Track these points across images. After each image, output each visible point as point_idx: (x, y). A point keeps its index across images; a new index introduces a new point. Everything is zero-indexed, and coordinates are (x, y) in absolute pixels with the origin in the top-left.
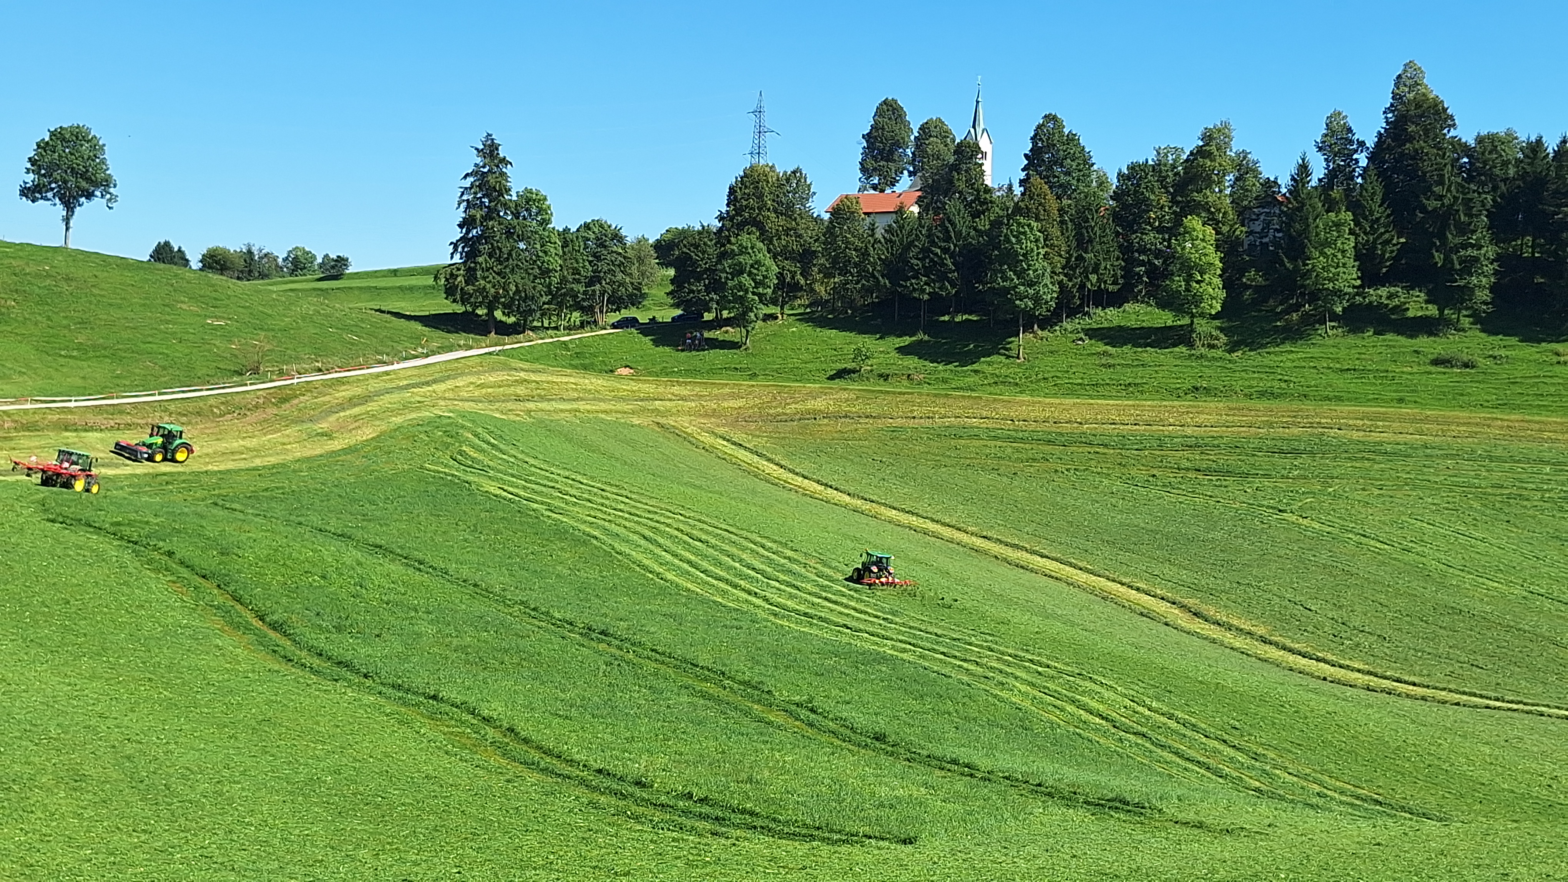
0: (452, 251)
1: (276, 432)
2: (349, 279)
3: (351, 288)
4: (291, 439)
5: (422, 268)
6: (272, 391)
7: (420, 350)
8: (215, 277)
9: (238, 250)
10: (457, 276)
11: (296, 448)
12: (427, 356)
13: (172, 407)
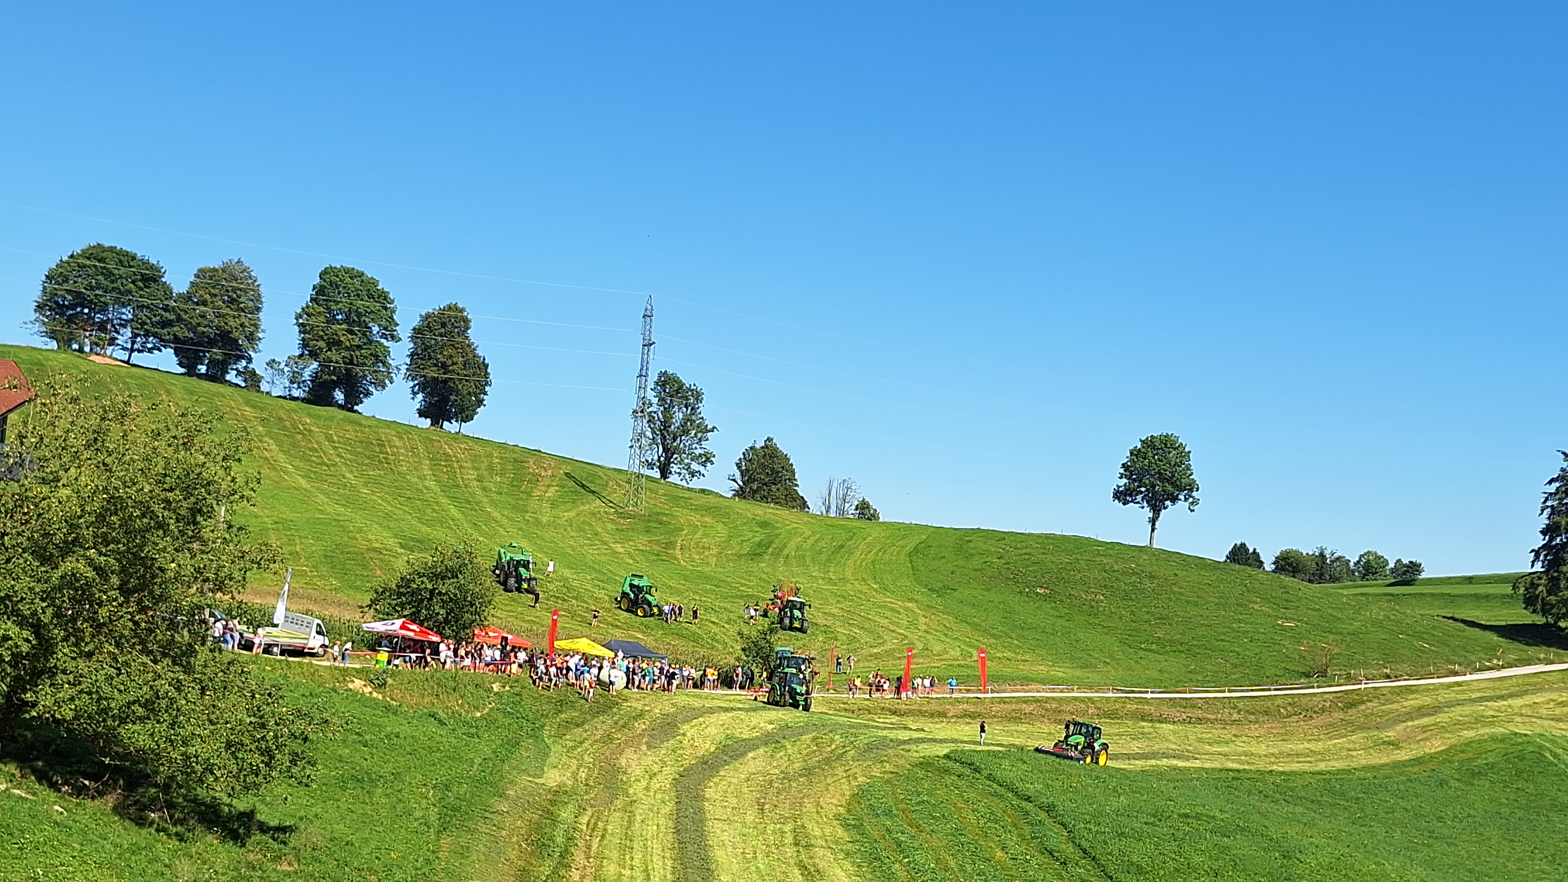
0: (1532, 559)
1: (1343, 737)
2: (1422, 585)
3: (1422, 594)
4: (1357, 746)
5: (1499, 576)
6: (1339, 695)
7: (1495, 661)
8: (1287, 580)
9: (1311, 553)
10: (1538, 585)
11: (1361, 755)
12: (1503, 667)
13: (1241, 705)
